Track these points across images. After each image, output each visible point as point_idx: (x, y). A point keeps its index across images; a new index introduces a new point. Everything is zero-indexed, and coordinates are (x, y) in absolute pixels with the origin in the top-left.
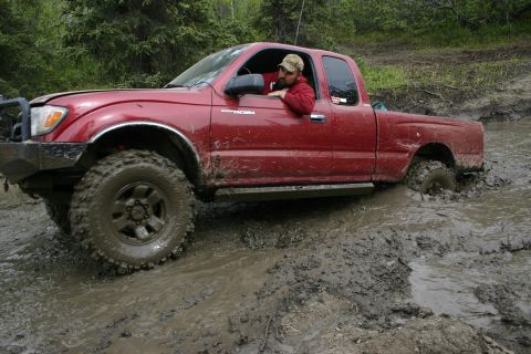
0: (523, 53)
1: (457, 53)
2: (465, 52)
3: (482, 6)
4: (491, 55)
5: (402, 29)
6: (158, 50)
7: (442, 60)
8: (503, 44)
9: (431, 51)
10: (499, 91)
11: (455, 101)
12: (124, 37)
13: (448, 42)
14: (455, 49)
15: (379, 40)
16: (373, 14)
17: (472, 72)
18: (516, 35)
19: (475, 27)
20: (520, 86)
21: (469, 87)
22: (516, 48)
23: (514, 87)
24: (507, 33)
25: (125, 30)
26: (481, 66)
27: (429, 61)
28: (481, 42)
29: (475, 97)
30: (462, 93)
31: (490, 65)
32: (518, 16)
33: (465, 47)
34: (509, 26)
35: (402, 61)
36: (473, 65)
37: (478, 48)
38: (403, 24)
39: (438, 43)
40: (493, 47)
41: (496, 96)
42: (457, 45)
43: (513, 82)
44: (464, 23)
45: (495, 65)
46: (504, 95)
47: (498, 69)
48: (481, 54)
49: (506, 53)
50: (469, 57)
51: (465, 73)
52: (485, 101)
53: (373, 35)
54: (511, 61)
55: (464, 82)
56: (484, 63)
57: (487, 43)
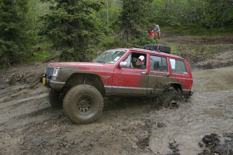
0: (226, 41)
1: (199, 39)
2: (202, 39)
3: (212, 19)
4: (212, 41)
5: (178, 26)
6: (74, 39)
7: (192, 42)
8: (219, 36)
9: (189, 37)
10: (213, 58)
11: (194, 62)
12: (61, 34)
13: (196, 33)
14: (199, 37)
15: (169, 30)
16: (167, 19)
17: (204, 49)
18: (225, 33)
19: (208, 28)
20: (221, 57)
21: (201, 56)
22: (224, 38)
23: (219, 57)
24: (221, 32)
25: (62, 31)
26: (207, 46)
27: (187, 42)
28: (210, 35)
29: (202, 60)
30: (197, 58)
31: (212, 46)
32: (228, 24)
33: (204, 37)
34: (223, 28)
35: (176, 41)
36: (205, 45)
37: (208, 37)
38: (179, 24)
39: (192, 33)
40: (214, 37)
41: (211, 60)
42: (200, 35)
43: (219, 55)
44: (204, 26)
46: (214, 60)
47: (214, 48)
48: (209, 40)
49: (219, 41)
50: (205, 41)
51: (200, 49)
52: (206, 63)
53: (166, 28)
54: (220, 45)
55: (199, 53)
56: (209, 45)
57: (213, 35)
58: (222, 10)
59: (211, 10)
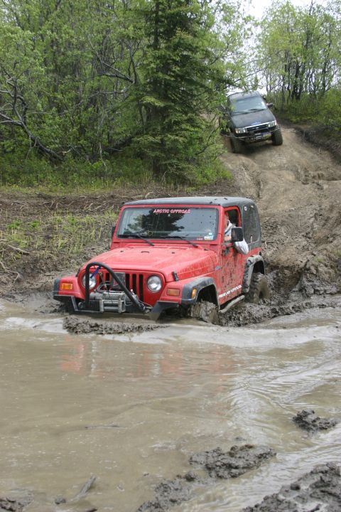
1: (29, 197)
2: (40, 196)
3: (66, 130)
4: (77, 205)
8: (97, 190)
11: (24, 273)
13: (16, 178)
14: (25, 190)
17: (51, 229)
18: (113, 178)
19: (55, 159)
21: (47, 252)
22: (112, 196)
24: (100, 174)
26: (64, 221)
28: (65, 183)
29: (55, 268)
30: (36, 261)
31: (77, 219)
32: (115, 151)
33: (42, 189)
34: (103, 163)
36: (54, 218)
37: (60, 192)
40: (80, 192)
42: (30, 184)
44: (41, 152)
45: (84, 220)
47: (88, 227)
48: (65, 201)
49: (99, 204)
50: (48, 204)
51: (40, 229)
54: (107, 216)
55: (39, 243)
56: (68, 217)
57: (74, 187)
58: (93, 101)
59: (59, 96)
